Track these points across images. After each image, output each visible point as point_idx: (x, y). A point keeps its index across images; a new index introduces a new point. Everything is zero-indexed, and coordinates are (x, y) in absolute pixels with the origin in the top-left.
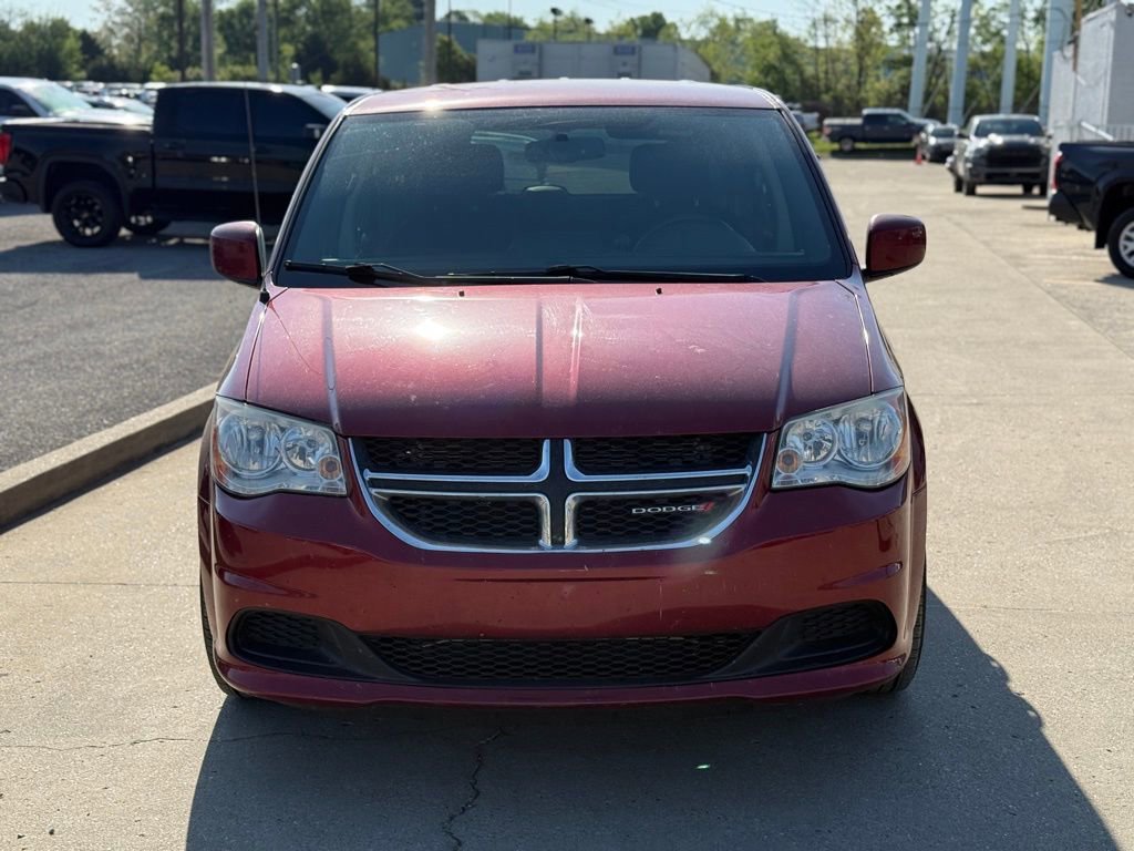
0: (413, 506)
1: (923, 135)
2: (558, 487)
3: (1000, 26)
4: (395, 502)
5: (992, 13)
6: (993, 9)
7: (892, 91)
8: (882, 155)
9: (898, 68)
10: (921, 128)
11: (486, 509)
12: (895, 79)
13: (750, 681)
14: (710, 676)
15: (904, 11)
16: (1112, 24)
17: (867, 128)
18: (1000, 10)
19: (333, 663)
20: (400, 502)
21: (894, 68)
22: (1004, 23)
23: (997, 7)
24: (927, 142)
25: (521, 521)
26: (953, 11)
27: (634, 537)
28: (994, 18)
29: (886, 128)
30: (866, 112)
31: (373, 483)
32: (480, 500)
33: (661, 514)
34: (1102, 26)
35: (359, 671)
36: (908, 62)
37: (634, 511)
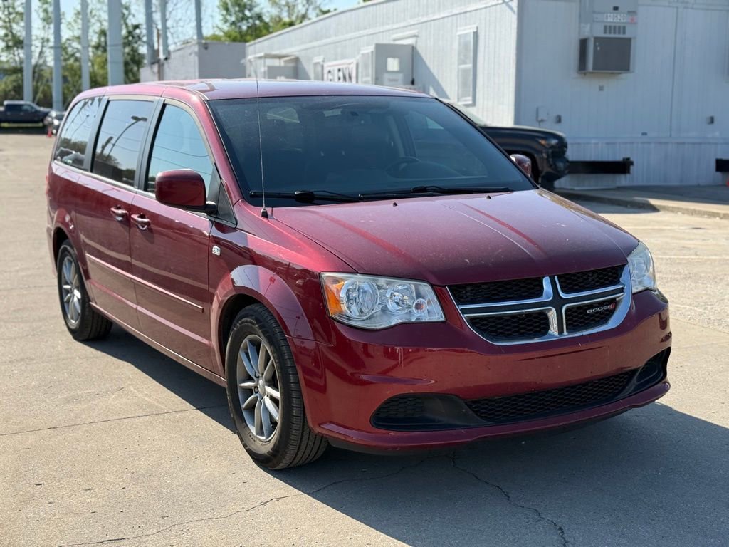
0: (485, 322)
1: (49, 119)
2: (557, 302)
3: (75, 50)
4: (474, 321)
5: (68, 42)
6: (68, 39)
7: (7, 89)
8: (21, 131)
9: (10, 75)
10: (46, 114)
11: (523, 319)
12: (9, 83)
13: (634, 396)
14: (619, 396)
15: (10, 37)
16: (196, 53)
17: (9, 113)
18: (73, 41)
19: (439, 421)
20: (477, 320)
21: (6, 74)
22: (77, 49)
23: (70, 38)
24: (53, 123)
25: (540, 323)
26: (43, 39)
27: (587, 326)
28: (70, 45)
29: (22, 114)
30: (6, 103)
31: (464, 311)
32: (520, 314)
33: (598, 312)
34: (190, 54)
35: (458, 423)
36: (20, 70)
37: (588, 311)
